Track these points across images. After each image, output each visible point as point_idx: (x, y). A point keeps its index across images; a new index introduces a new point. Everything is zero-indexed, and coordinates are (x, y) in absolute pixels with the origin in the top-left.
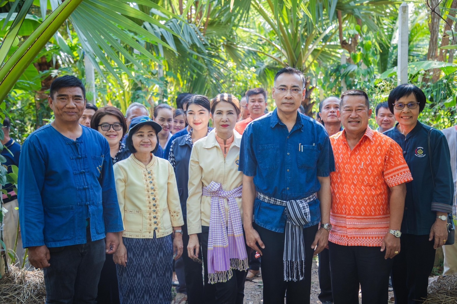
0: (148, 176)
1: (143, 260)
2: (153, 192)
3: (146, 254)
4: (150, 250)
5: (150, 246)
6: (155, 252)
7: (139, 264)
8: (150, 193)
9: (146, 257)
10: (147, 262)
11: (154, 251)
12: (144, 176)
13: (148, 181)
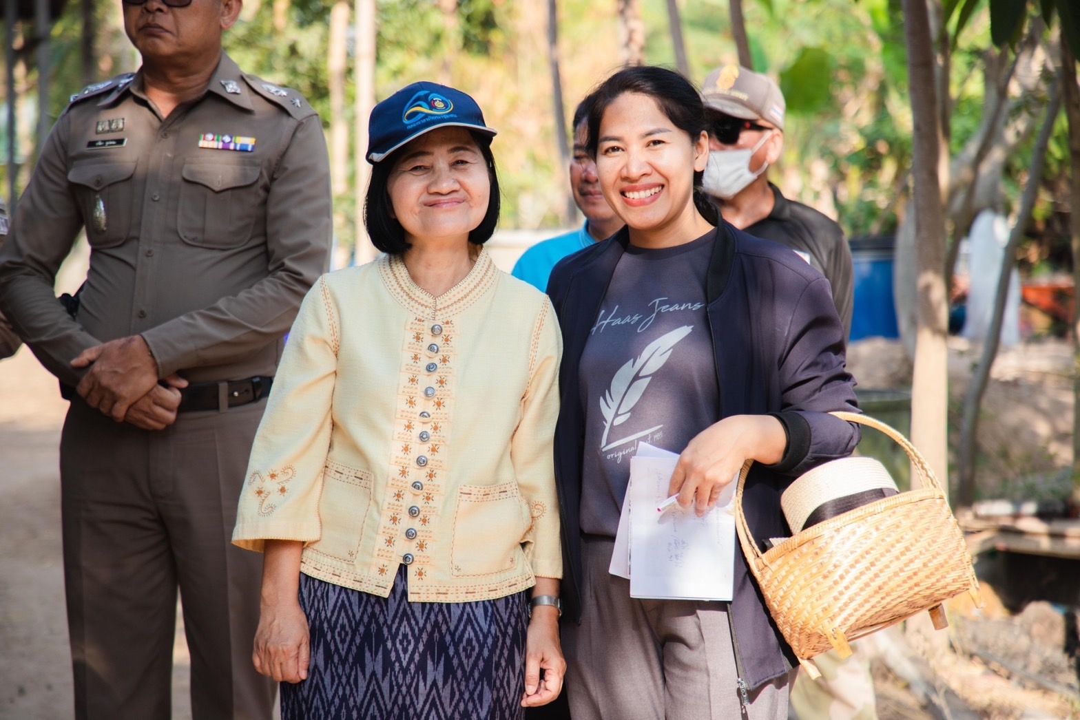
0: (428, 339)
1: (362, 684)
2: (430, 408)
3: (374, 660)
4: (389, 644)
5: (390, 628)
6: (411, 659)
7: (344, 699)
8: (418, 409)
9: (374, 674)
10: (374, 694)
11: (405, 651)
12: (409, 337)
13: (424, 362)
